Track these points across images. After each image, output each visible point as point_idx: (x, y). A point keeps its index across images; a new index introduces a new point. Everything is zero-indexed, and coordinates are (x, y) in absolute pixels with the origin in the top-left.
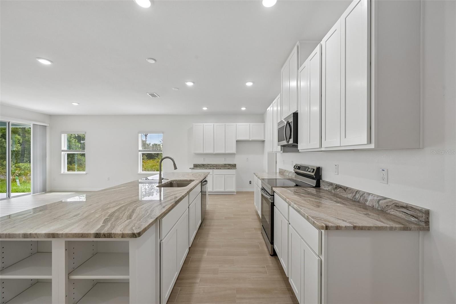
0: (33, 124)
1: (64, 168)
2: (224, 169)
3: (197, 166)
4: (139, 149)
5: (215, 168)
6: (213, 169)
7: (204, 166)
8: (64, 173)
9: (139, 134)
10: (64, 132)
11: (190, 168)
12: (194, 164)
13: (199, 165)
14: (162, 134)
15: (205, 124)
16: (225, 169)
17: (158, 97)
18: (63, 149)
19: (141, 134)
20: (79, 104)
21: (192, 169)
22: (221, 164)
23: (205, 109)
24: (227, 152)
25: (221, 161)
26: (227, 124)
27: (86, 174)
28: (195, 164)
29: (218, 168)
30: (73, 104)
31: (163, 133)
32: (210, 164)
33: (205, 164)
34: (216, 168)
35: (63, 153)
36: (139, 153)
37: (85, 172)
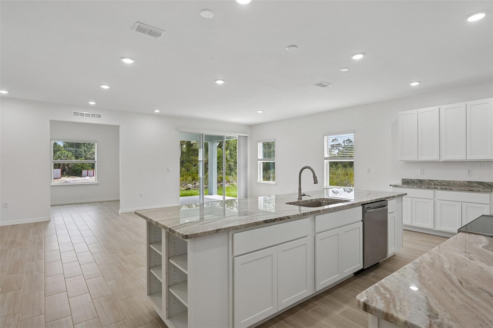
0: (239, 136)
1: (260, 178)
2: (459, 190)
3: (408, 183)
4: (325, 157)
5: (439, 188)
6: (435, 188)
7: (421, 183)
8: (260, 182)
9: (325, 137)
10: (259, 141)
11: (390, 185)
12: (403, 180)
13: (412, 180)
14: (353, 134)
15: (421, 110)
16: (461, 190)
17: (330, 85)
18: (259, 158)
19: (327, 137)
20: (263, 111)
21: (393, 186)
22: (460, 182)
23: (415, 84)
24: (470, 157)
25: (462, 176)
26: (469, 103)
27: (275, 184)
28: (405, 179)
29: (446, 189)
30: (258, 112)
31: (354, 132)
32: (436, 181)
33: (424, 180)
34: (441, 189)
35: (259, 162)
36: (325, 161)
37: (274, 182)
